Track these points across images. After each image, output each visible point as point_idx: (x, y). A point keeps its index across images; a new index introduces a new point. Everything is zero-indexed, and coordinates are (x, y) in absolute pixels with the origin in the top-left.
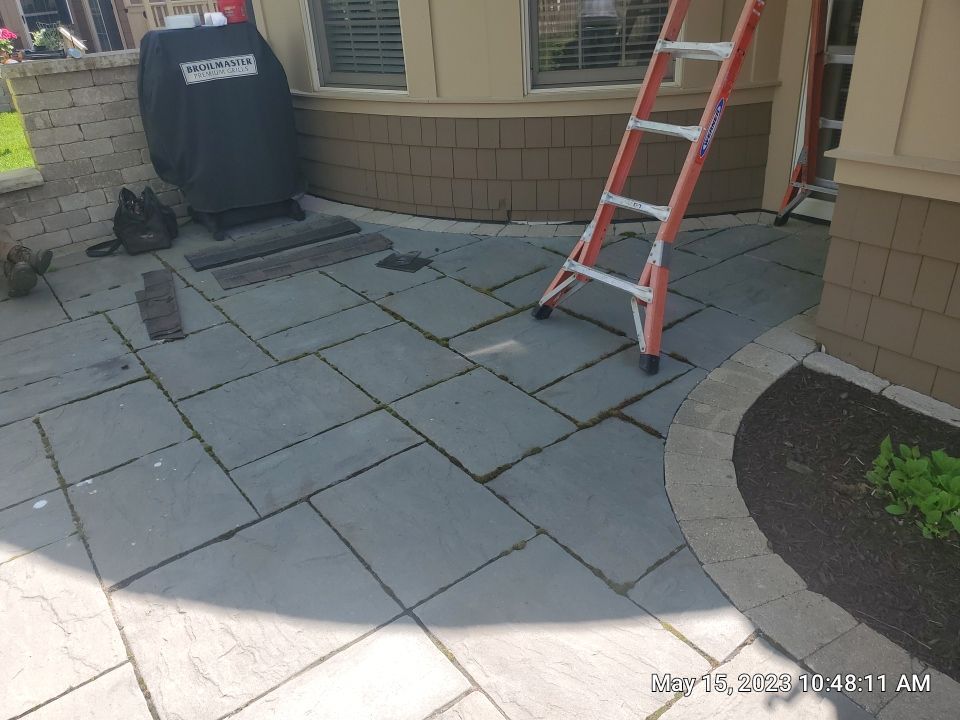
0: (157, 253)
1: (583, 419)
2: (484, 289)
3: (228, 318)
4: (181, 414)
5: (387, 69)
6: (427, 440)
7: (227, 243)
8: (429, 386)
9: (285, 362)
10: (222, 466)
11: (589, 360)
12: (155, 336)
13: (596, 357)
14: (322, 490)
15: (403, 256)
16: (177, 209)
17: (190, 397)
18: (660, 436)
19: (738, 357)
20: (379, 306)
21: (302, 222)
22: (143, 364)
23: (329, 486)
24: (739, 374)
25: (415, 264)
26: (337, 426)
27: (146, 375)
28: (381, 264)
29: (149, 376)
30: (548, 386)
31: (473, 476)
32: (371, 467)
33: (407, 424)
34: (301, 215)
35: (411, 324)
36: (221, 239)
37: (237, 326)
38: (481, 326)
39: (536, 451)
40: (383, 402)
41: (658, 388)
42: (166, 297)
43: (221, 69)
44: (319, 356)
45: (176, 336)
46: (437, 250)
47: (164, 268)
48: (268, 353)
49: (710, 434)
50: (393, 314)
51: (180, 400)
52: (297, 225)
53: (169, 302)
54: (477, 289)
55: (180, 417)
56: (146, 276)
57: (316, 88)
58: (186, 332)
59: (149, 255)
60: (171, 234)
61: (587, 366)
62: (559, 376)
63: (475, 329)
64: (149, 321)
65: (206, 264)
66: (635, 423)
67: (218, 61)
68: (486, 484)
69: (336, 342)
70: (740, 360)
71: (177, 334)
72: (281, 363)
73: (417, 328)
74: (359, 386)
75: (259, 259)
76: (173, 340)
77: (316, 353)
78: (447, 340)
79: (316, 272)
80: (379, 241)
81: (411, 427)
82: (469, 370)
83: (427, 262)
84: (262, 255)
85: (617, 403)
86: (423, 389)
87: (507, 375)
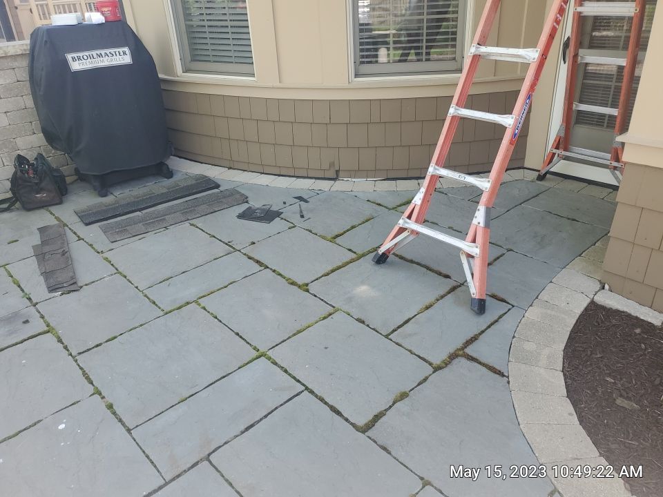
0: (50, 208)
1: (437, 361)
2: (329, 238)
3: (117, 269)
4: (81, 368)
5: (237, 60)
6: (307, 388)
7: (109, 199)
8: (299, 332)
9: (170, 312)
10: (123, 424)
11: (427, 303)
12: (52, 289)
13: (432, 299)
14: (220, 447)
15: (258, 209)
16: (66, 170)
17: (88, 350)
18: (503, 375)
19: (544, 296)
20: (245, 254)
21: (171, 180)
22: (42, 317)
23: (226, 443)
24: (549, 312)
25: (268, 216)
26: (224, 377)
27: (46, 329)
28: (241, 216)
29: (50, 330)
30: (399, 327)
31: (353, 425)
32: (261, 419)
33: (286, 371)
34: (170, 174)
35: (274, 271)
36: (105, 196)
37: (125, 277)
38: (333, 271)
39: (404, 396)
40: (262, 350)
41: (489, 327)
42: (60, 251)
43: (102, 59)
44: (199, 305)
45: (72, 288)
46: (285, 203)
47: (57, 222)
48: (154, 303)
49: (542, 371)
50: (258, 262)
51: (80, 354)
52: (166, 183)
53: (64, 255)
54: (324, 238)
55: (80, 372)
56: (42, 230)
57: (179, 74)
58: (80, 284)
59: (43, 211)
60: (61, 192)
61: (427, 308)
62: (406, 319)
63: (327, 274)
64: (47, 275)
65: (94, 219)
66: (480, 363)
67: (98, 52)
68: (366, 434)
69: (212, 290)
70: (546, 299)
71: (72, 286)
72: (166, 313)
73: (280, 274)
74: (237, 334)
75: (138, 213)
76: (69, 292)
77: (196, 302)
78: (307, 285)
79: (187, 224)
80: (236, 196)
81: (290, 375)
82: (330, 315)
83: (278, 214)
84: (140, 210)
85: (459, 344)
86: (295, 335)
87: (363, 318)
